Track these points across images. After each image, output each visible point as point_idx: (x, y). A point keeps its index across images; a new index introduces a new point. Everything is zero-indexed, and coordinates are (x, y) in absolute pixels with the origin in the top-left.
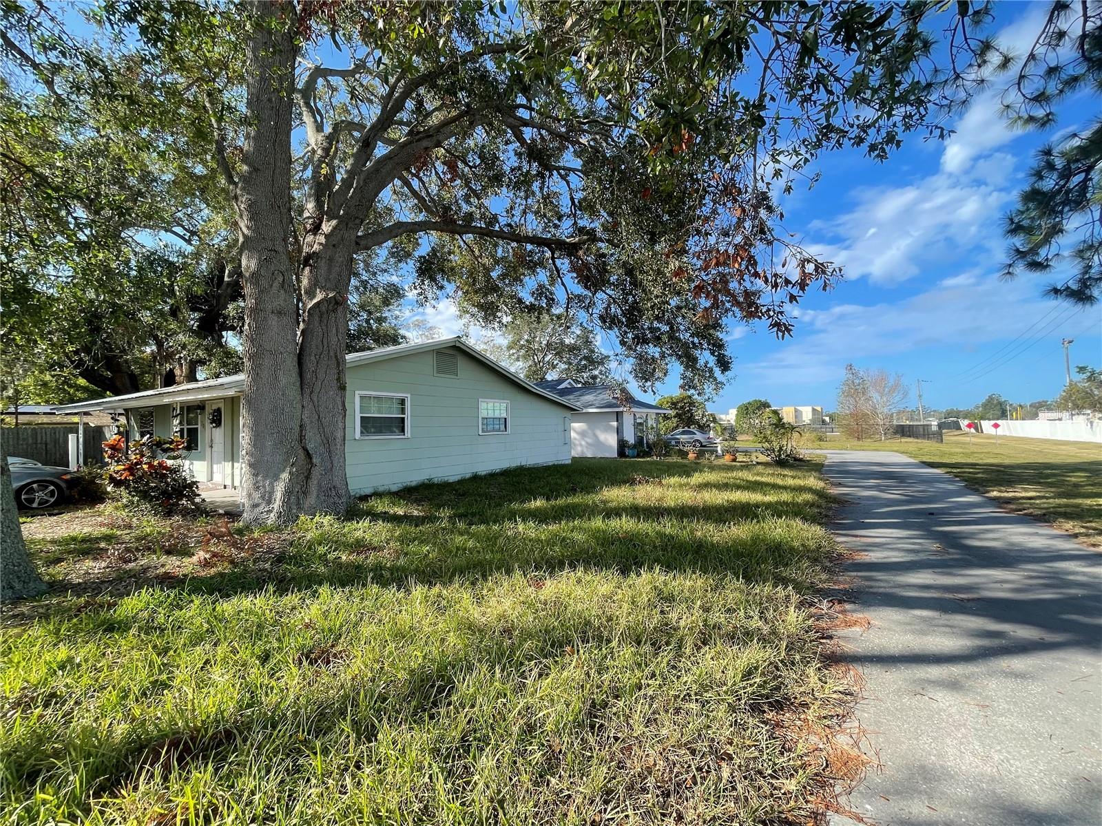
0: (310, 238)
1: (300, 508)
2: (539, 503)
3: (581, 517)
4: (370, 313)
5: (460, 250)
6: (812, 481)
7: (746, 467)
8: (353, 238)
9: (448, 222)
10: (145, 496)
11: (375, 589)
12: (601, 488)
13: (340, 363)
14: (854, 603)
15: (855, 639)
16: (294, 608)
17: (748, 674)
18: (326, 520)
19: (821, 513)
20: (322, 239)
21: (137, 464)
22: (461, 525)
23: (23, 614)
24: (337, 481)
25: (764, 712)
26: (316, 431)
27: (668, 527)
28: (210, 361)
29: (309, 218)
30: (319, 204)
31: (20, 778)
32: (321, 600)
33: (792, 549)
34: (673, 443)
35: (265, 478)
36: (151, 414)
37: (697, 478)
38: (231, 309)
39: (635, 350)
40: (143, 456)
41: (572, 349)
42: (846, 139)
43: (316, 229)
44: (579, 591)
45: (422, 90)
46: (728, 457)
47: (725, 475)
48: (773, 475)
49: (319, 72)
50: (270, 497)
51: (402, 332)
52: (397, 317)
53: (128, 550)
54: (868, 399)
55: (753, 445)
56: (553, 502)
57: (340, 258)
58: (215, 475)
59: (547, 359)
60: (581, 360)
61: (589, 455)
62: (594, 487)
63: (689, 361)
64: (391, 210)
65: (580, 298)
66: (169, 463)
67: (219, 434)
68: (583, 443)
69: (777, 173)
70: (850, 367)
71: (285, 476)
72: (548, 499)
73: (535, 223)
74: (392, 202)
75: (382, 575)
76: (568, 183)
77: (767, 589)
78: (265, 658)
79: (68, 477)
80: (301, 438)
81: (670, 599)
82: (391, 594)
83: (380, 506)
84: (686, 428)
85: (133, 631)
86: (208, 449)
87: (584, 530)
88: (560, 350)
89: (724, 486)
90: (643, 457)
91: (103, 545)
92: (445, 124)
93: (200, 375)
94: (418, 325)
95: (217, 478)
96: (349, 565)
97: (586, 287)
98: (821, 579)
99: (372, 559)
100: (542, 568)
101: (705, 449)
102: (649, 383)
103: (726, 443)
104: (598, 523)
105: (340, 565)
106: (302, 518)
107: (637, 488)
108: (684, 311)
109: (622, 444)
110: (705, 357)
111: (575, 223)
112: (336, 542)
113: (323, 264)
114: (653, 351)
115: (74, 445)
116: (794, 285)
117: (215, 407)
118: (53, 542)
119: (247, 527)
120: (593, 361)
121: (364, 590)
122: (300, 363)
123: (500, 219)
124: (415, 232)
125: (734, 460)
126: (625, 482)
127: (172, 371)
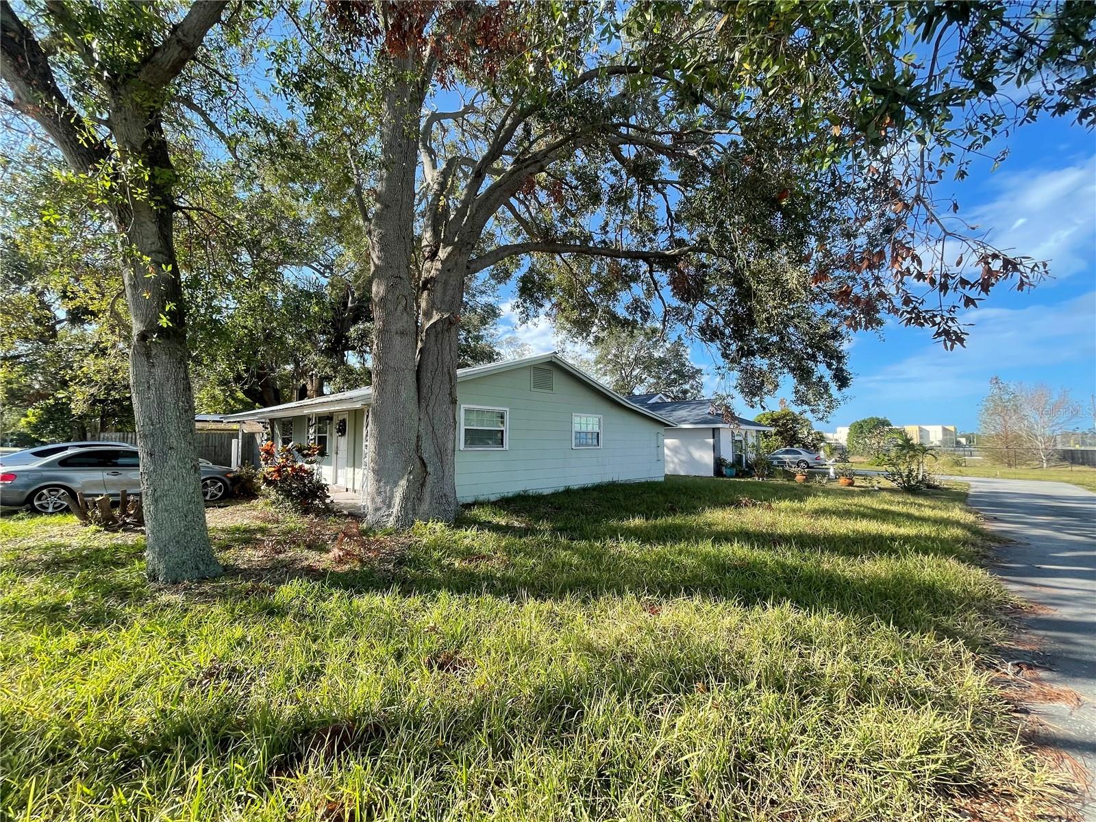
0: (428, 264)
1: (415, 514)
2: (637, 522)
3: (688, 539)
4: (469, 332)
5: (558, 268)
6: (957, 513)
7: (866, 492)
8: (465, 262)
9: (548, 242)
10: (288, 494)
11: (488, 598)
12: (703, 509)
13: (452, 378)
14: (1050, 670)
15: (1062, 719)
16: (416, 610)
17: (928, 746)
18: (439, 526)
19: (978, 552)
20: (439, 265)
21: (284, 466)
22: (563, 540)
23: (207, 592)
24: (447, 490)
25: (953, 796)
26: (430, 441)
27: (790, 557)
28: (335, 377)
29: (427, 246)
30: (436, 233)
31: (216, 743)
32: (440, 604)
33: (950, 593)
34: (775, 463)
35: (386, 483)
36: (290, 423)
37: (811, 503)
38: (353, 332)
39: (740, 363)
40: (287, 460)
41: (661, 361)
42: (1042, 110)
43: (433, 255)
44: (699, 622)
45: (530, 119)
46: (843, 482)
47: (844, 501)
48: (905, 504)
49: (435, 117)
50: (390, 502)
51: (497, 349)
52: (492, 335)
53: (278, 542)
54: (1023, 418)
55: (870, 468)
56: (652, 522)
57: (453, 282)
58: (339, 479)
59: (634, 373)
60: (670, 374)
61: (682, 474)
62: (695, 508)
63: (804, 374)
64: (493, 235)
65: (678, 311)
66: (307, 466)
67: (343, 443)
68: (676, 460)
69: (949, 157)
70: (996, 380)
71: (403, 483)
72: (647, 519)
73: (630, 238)
74: (494, 227)
75: (493, 585)
76: (665, 196)
77: (928, 641)
78: (399, 656)
79: (232, 475)
80: (418, 448)
81: (807, 640)
82: (504, 603)
83: (484, 515)
84: (788, 448)
85: (290, 618)
86: (334, 456)
87: (695, 555)
88: (649, 364)
89: (846, 514)
90: (742, 477)
91: (259, 536)
92: (552, 148)
93: (326, 390)
94: (510, 343)
95: (341, 482)
96: (463, 572)
97: (682, 299)
98: (998, 635)
99: (483, 567)
100: (655, 593)
101: (813, 472)
102: (757, 398)
103: (841, 465)
104: (707, 547)
105: (454, 572)
106: (417, 523)
107: (743, 510)
108: (796, 320)
109: (719, 463)
110: (821, 370)
111: (672, 236)
112: (449, 548)
113: (439, 287)
114: (760, 362)
115: (236, 446)
116: (973, 286)
117: (341, 418)
118: (223, 530)
119: (370, 529)
120: (683, 374)
121: (479, 599)
122: (418, 379)
123: (595, 236)
124: (517, 254)
125: (851, 484)
126: (730, 504)
127: (304, 386)
